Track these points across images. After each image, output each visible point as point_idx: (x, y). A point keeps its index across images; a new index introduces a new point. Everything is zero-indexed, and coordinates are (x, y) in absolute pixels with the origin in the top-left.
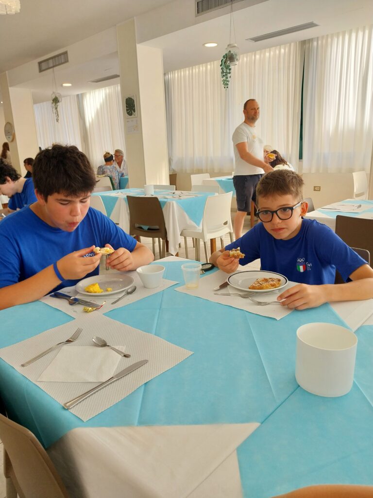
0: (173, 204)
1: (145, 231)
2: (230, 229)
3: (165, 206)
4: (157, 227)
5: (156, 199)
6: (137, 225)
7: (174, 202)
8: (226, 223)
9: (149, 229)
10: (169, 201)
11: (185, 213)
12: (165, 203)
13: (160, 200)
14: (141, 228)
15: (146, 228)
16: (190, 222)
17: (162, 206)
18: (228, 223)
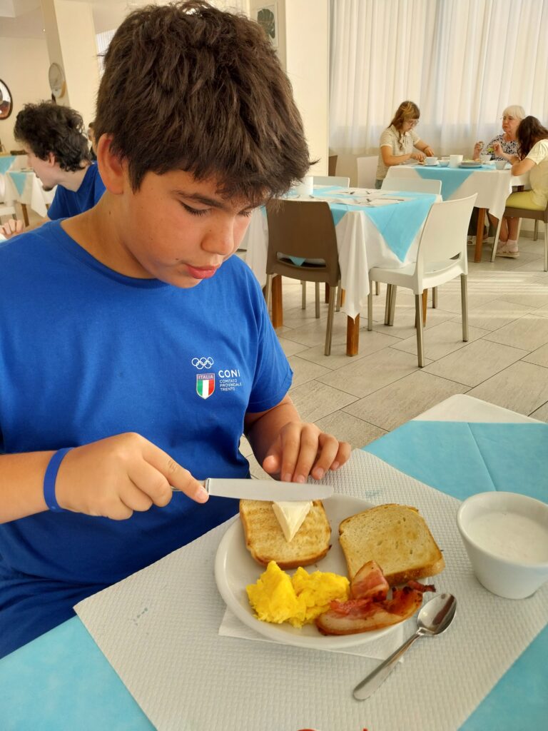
0: (359, 216)
1: (297, 268)
2: (464, 269)
3: (342, 220)
4: (321, 261)
5: (325, 205)
6: (280, 255)
7: (362, 214)
8: (457, 257)
9: (305, 264)
10: (350, 209)
11: (380, 235)
12: (343, 213)
13: (332, 207)
14: (289, 261)
15: (298, 261)
16: (388, 253)
17: (335, 221)
18: (461, 256)
